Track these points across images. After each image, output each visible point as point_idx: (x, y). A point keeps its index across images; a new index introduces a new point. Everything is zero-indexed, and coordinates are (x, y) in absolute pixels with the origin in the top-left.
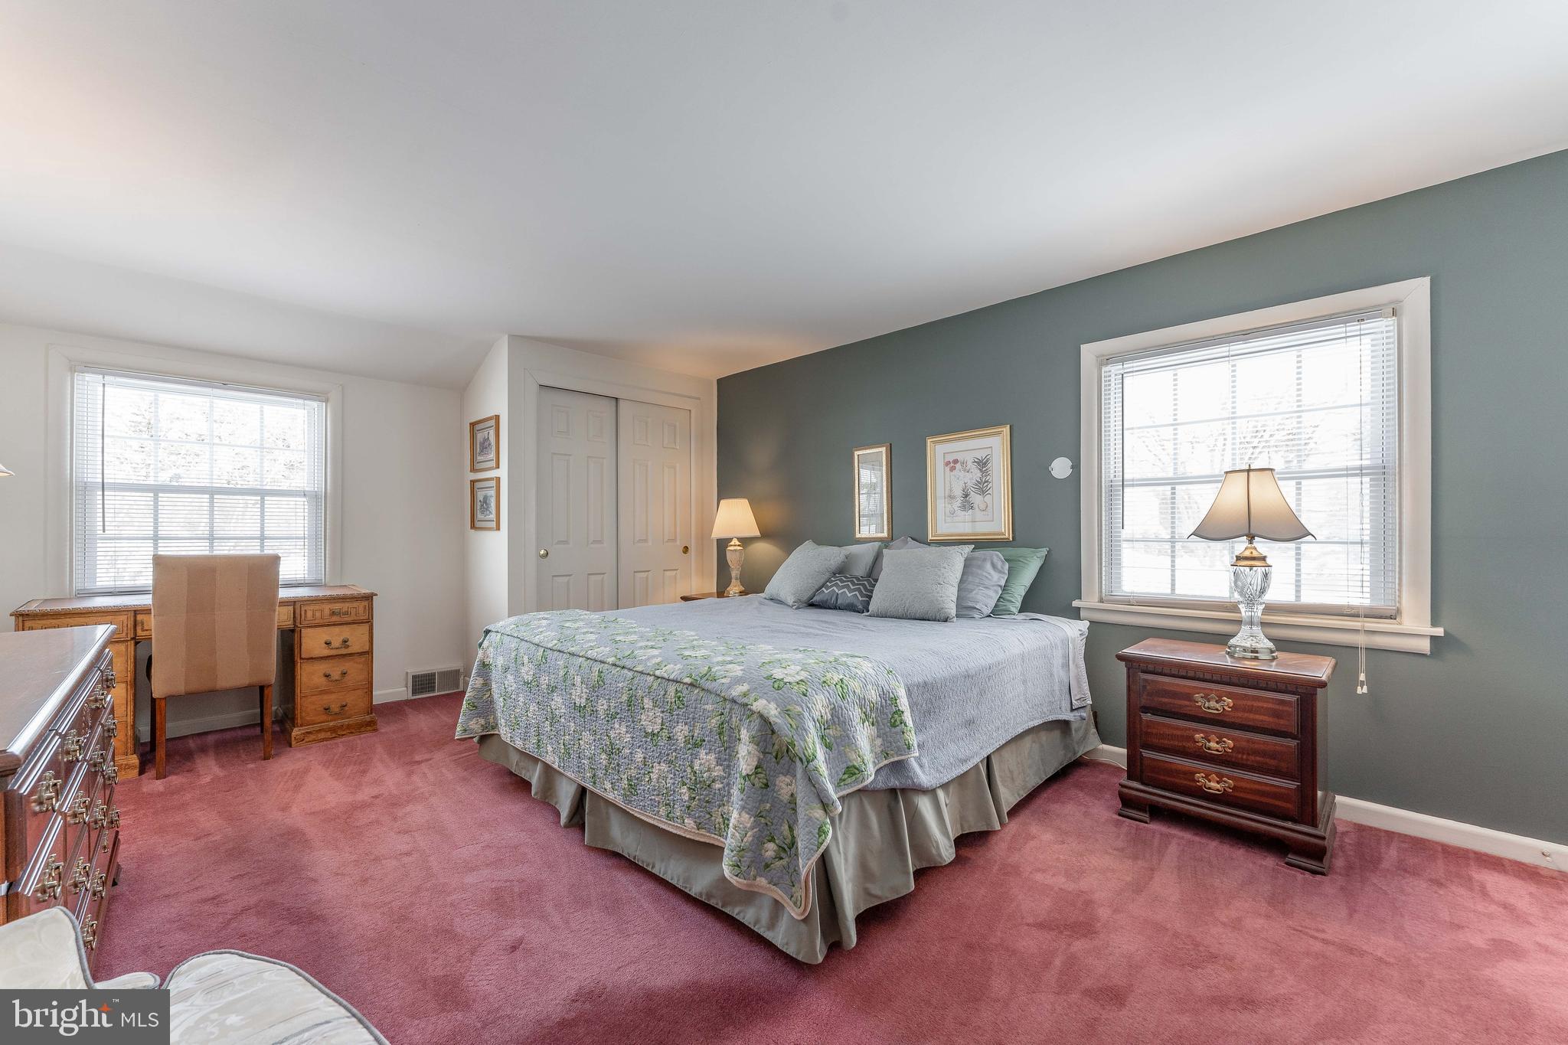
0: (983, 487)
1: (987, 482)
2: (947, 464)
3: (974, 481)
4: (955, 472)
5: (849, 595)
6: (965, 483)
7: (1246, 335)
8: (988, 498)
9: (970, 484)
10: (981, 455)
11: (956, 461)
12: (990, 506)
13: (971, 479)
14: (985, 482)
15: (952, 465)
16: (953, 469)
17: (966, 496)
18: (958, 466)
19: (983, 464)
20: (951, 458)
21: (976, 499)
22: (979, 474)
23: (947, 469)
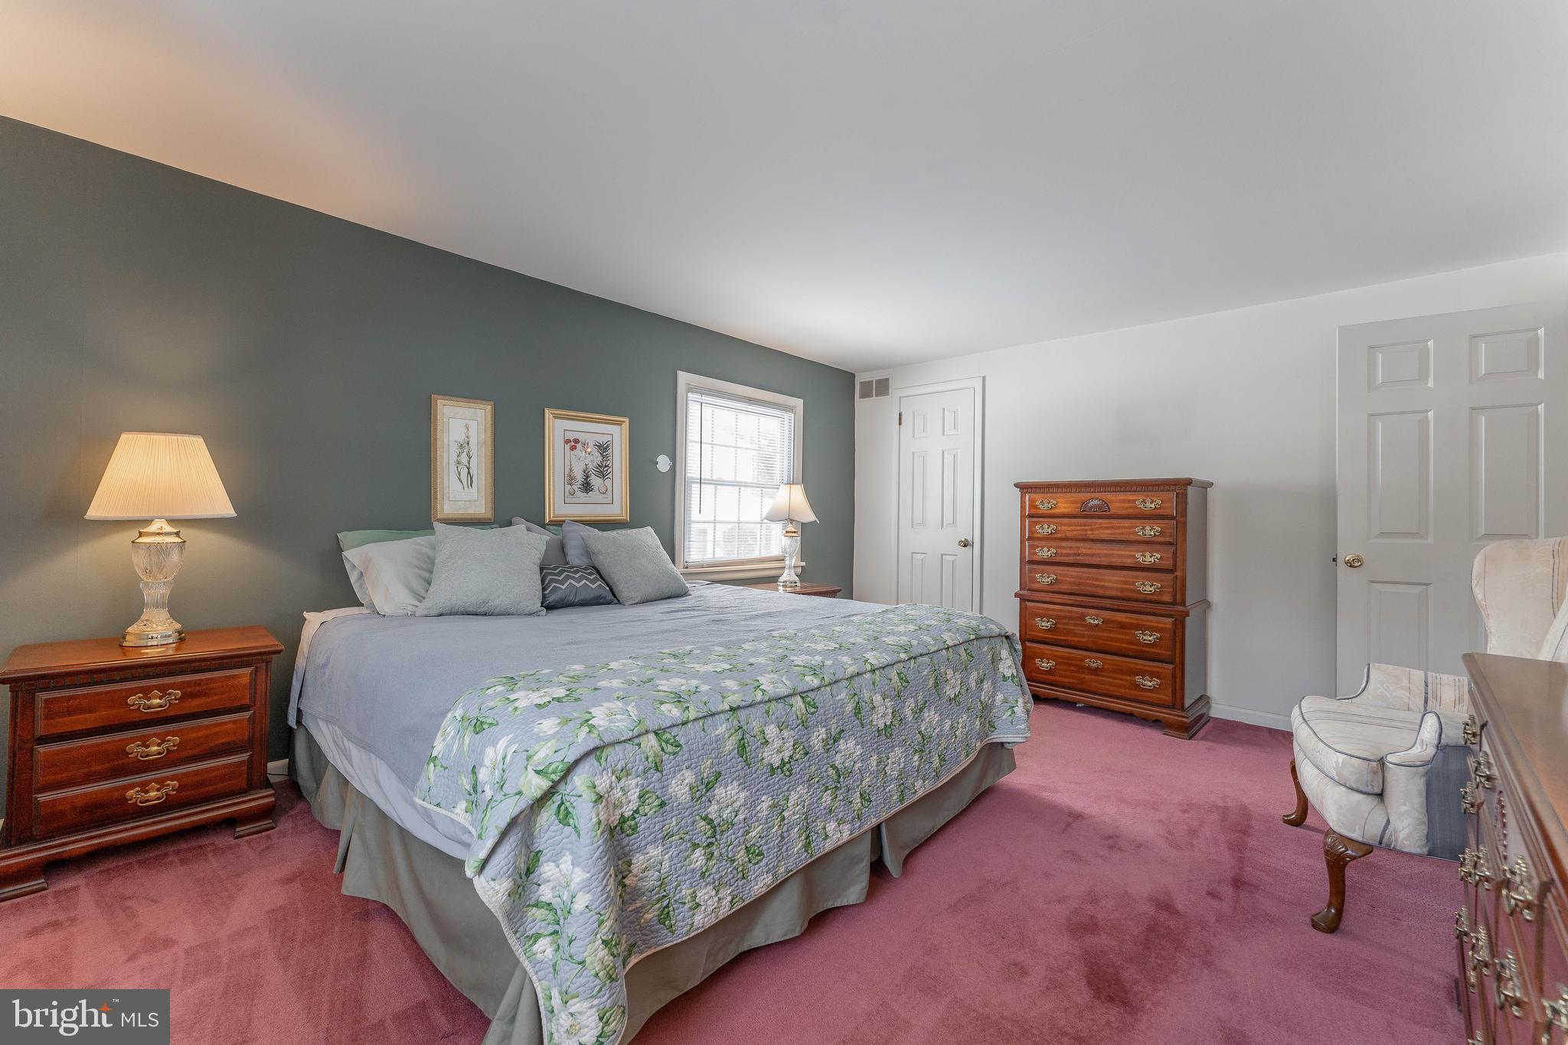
0: (603, 471)
1: (607, 466)
2: (567, 441)
3: (595, 464)
4: (575, 452)
5: (594, 587)
6: (586, 465)
7: (751, 401)
8: (608, 482)
9: (590, 466)
10: (602, 439)
11: (577, 441)
12: (610, 489)
13: (592, 461)
14: (606, 466)
15: (573, 443)
16: (573, 448)
17: (587, 477)
18: (579, 446)
19: (603, 448)
20: (571, 436)
21: (595, 481)
22: (600, 458)
23: (567, 447)
